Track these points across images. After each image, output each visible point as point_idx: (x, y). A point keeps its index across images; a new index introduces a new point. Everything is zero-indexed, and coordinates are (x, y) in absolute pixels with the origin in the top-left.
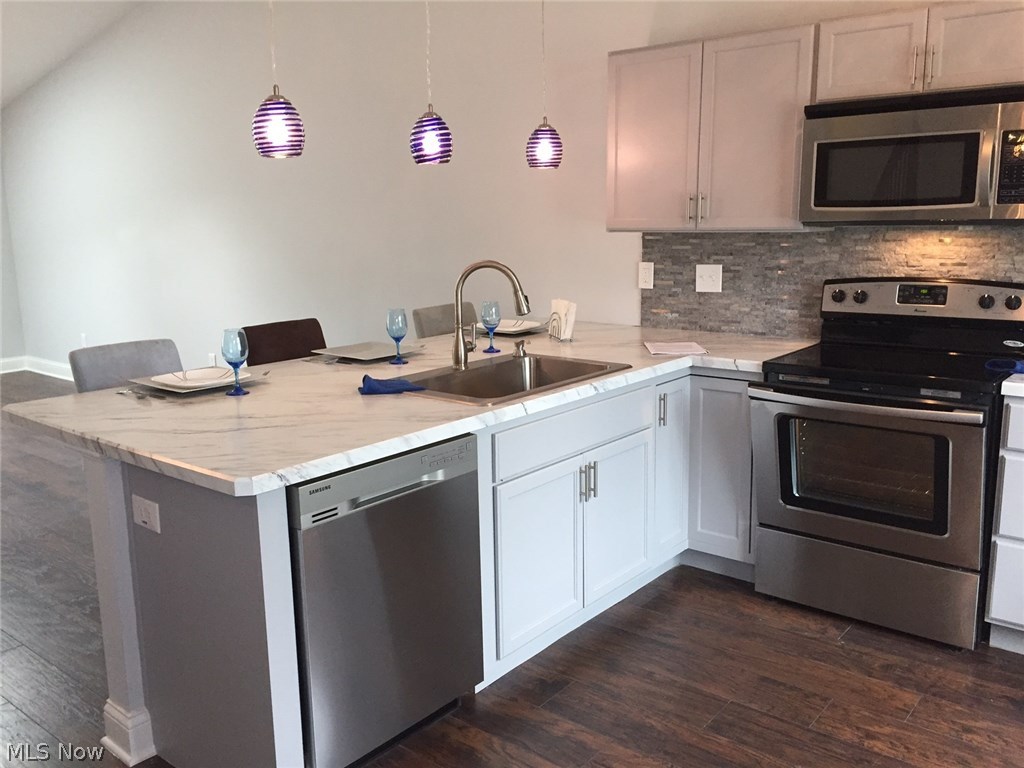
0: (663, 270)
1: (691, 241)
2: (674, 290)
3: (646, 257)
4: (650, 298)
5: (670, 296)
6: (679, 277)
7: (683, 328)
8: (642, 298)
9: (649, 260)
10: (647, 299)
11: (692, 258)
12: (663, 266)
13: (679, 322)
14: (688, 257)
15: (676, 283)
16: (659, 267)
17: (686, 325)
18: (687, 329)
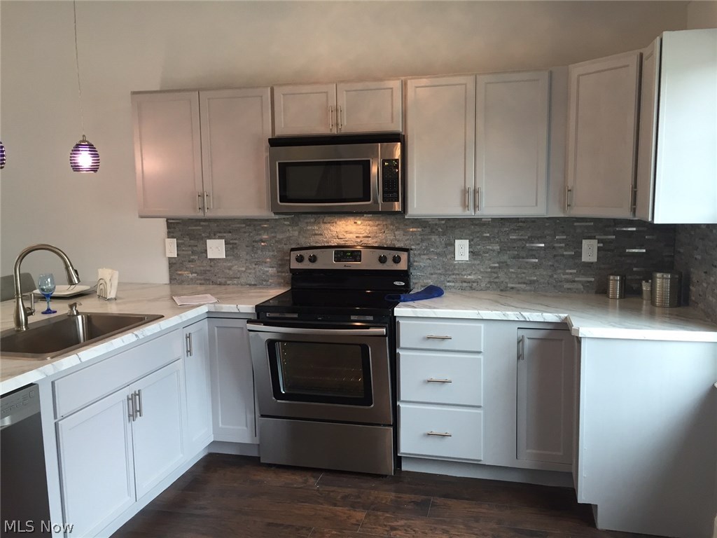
0: (182, 243)
1: (202, 223)
2: (192, 257)
3: (170, 235)
4: (175, 263)
5: (189, 262)
6: (195, 248)
7: (201, 284)
8: (170, 264)
9: (173, 237)
10: (172, 264)
11: (203, 235)
12: (183, 241)
13: (198, 279)
14: (201, 235)
15: (193, 253)
16: (180, 241)
17: (203, 282)
18: (203, 284)
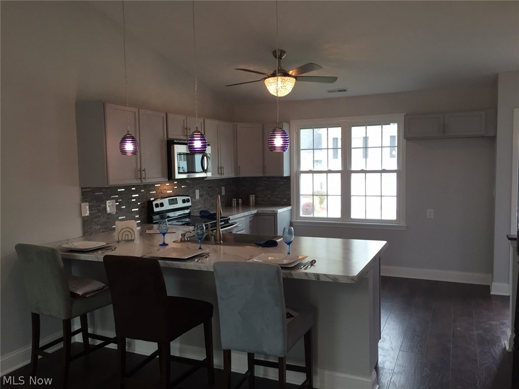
0: (92, 205)
1: (103, 190)
2: (98, 214)
3: (84, 200)
4: (88, 220)
5: (96, 217)
6: (99, 208)
7: (102, 232)
8: (83, 221)
9: (86, 202)
10: (86, 222)
11: (104, 198)
12: (92, 204)
13: (101, 229)
14: (102, 198)
15: (99, 211)
16: (90, 204)
17: (104, 230)
18: (104, 232)
